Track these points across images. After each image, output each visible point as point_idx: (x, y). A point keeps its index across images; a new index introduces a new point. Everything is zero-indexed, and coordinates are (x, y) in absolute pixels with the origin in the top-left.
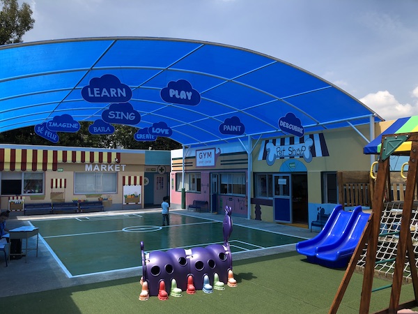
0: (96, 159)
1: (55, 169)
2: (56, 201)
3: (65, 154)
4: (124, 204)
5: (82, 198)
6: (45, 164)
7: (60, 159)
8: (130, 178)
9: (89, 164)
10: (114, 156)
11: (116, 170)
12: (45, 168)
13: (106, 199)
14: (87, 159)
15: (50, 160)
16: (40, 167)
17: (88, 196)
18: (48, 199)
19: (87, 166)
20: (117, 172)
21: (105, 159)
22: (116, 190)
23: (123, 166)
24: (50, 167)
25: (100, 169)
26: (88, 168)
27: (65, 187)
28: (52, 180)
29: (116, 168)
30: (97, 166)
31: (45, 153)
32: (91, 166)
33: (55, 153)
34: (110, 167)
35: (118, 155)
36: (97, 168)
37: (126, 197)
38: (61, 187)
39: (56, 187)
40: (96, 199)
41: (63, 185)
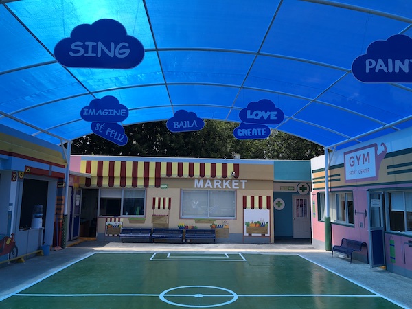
0: (208, 173)
1: (158, 185)
2: (158, 226)
3: (169, 166)
4: (246, 234)
5: (190, 223)
6: (146, 179)
7: (163, 172)
8: (252, 198)
9: (199, 179)
10: (230, 168)
11: (234, 187)
12: (146, 185)
13: (221, 227)
14: (197, 173)
15: (152, 174)
16: (140, 183)
17: (198, 221)
18: (148, 224)
19: (196, 181)
20: (236, 190)
21: (219, 173)
22: (233, 215)
23: (244, 182)
24: (152, 183)
25: (213, 185)
26: (198, 184)
27: (169, 208)
28: (154, 199)
29: (234, 184)
30: (208, 181)
31: (147, 165)
32: (201, 181)
33: (158, 165)
34: (226, 184)
35: (236, 167)
36: (208, 184)
37: (248, 225)
38: (164, 208)
39: (159, 208)
40: (207, 226)
41: (167, 206)
